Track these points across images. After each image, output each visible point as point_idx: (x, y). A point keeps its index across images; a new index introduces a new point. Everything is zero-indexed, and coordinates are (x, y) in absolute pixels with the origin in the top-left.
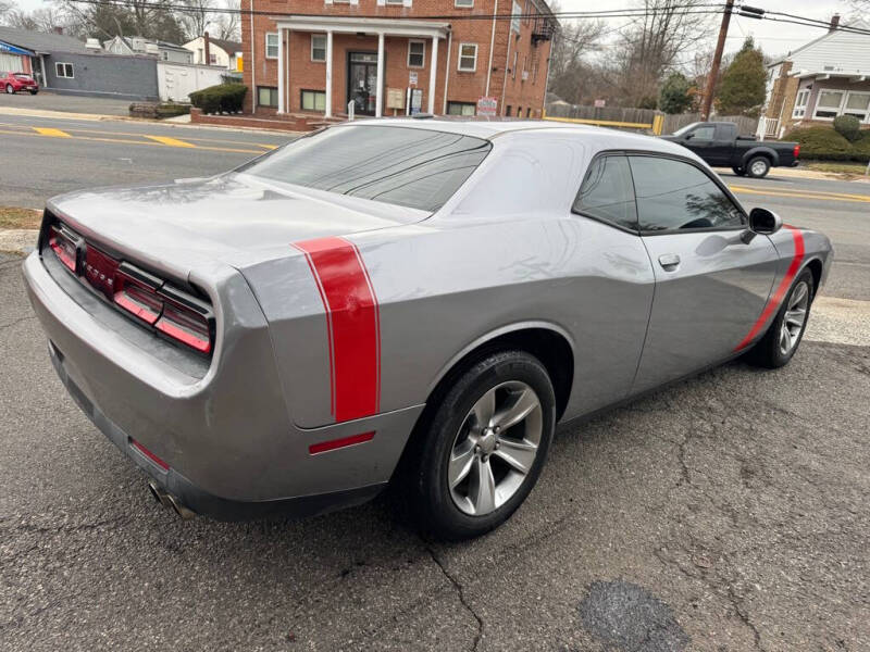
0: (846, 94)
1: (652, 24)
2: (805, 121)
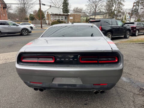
0: (57, 16)
1: (22, 6)
2: (53, 20)
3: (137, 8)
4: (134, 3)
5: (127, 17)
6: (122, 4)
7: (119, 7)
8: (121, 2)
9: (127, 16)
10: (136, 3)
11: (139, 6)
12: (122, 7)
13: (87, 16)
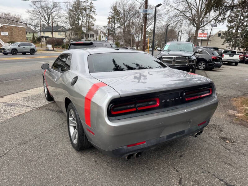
3: (114, 27)
4: (109, 18)
5: (101, 38)
6: (92, 18)
7: (88, 22)
8: (91, 14)
9: (101, 36)
10: (111, 18)
11: (115, 24)
12: (93, 22)
13: (34, 32)
